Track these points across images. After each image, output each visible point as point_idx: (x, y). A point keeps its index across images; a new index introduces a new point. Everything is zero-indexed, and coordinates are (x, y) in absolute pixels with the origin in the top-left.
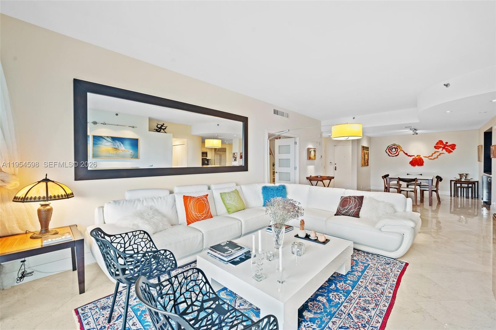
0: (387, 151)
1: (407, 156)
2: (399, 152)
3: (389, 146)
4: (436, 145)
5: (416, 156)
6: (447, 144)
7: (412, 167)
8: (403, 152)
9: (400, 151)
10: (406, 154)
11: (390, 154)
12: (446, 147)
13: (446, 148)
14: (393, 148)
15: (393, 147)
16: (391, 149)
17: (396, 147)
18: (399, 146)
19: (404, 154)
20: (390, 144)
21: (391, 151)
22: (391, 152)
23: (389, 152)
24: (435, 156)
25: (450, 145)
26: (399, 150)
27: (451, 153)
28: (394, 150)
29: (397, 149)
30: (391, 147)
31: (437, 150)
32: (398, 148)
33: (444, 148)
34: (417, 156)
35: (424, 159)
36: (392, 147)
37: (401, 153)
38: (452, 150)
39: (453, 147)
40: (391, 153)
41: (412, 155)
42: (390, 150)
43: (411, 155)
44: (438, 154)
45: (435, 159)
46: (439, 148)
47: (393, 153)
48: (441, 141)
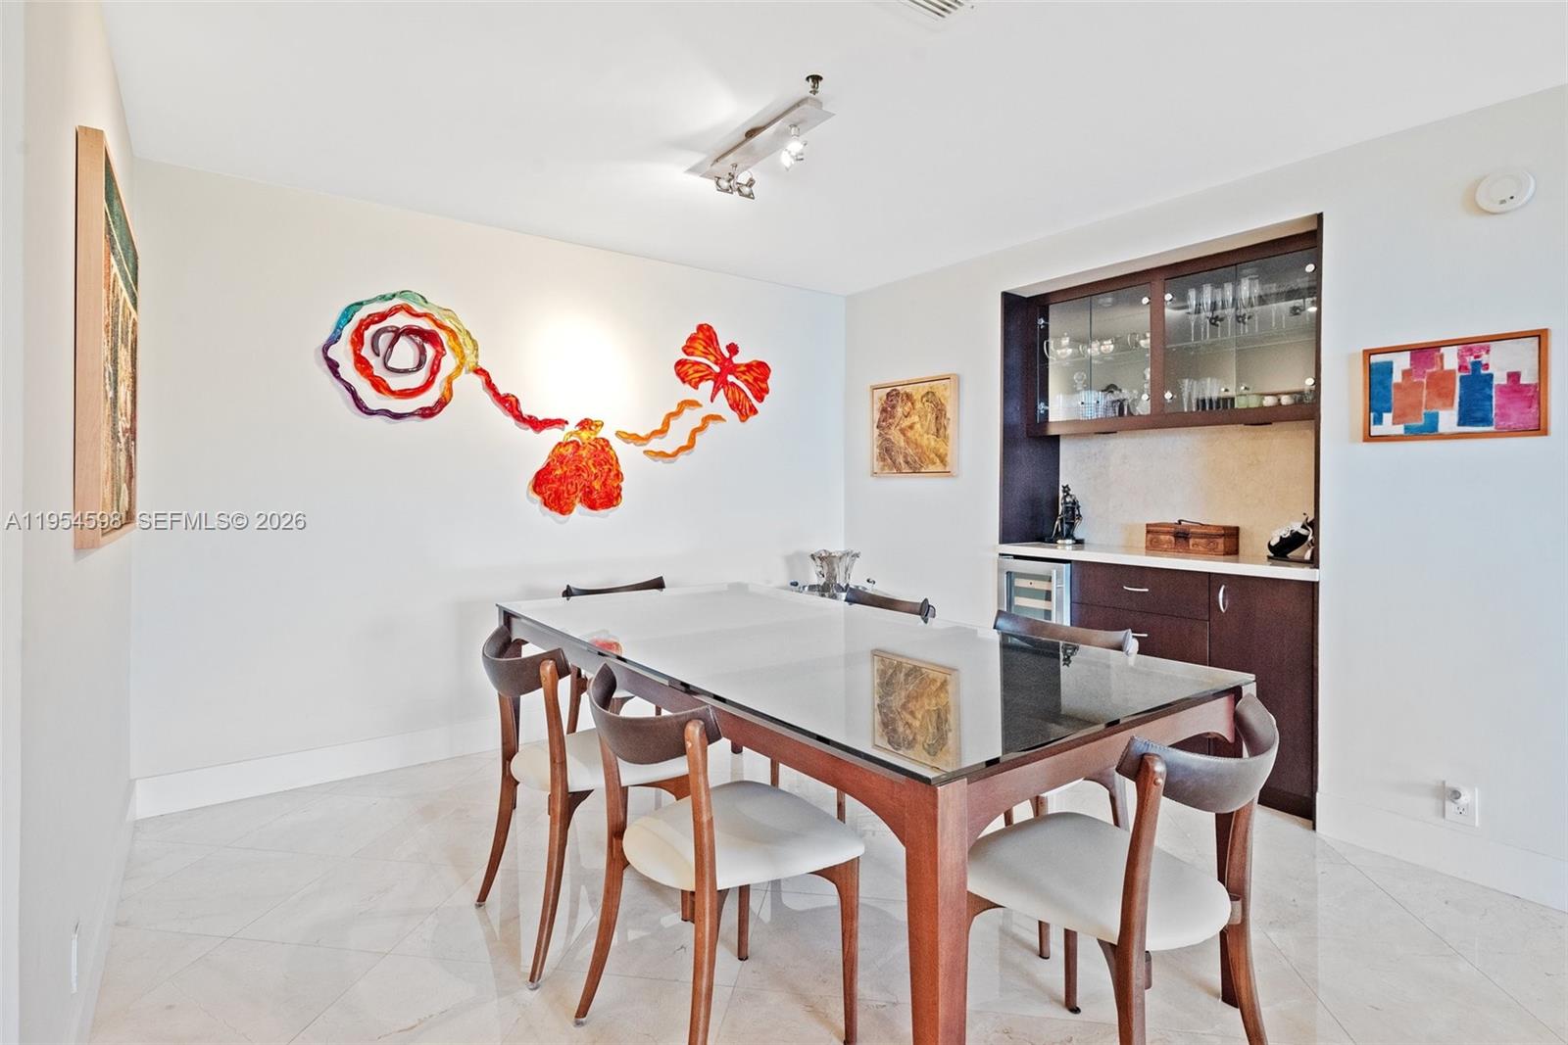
0: (342, 353)
1: (510, 421)
2: (450, 380)
3: (360, 304)
4: (684, 356)
5: (571, 427)
6: (736, 360)
7: (551, 517)
8: (479, 381)
9: (459, 368)
10: (509, 404)
11: (371, 398)
12: (731, 378)
13: (733, 384)
14: (398, 334)
15: (401, 320)
16: (384, 340)
17: (424, 324)
18: (448, 323)
19: (486, 398)
20: (370, 287)
21: (375, 362)
22: (378, 370)
23: (362, 365)
24: (678, 434)
25: (749, 367)
26: (448, 363)
27: (752, 419)
28: (405, 353)
29: (430, 352)
30: (383, 317)
31: (687, 392)
32: (443, 336)
33: (720, 382)
34: (585, 424)
35: (627, 456)
36: (389, 322)
37: (469, 386)
38: (756, 397)
39: (759, 373)
40: (379, 385)
41: (553, 417)
42: (366, 352)
43: (540, 418)
44: (691, 418)
45: (682, 457)
46: (701, 379)
47: (396, 383)
48: (710, 328)
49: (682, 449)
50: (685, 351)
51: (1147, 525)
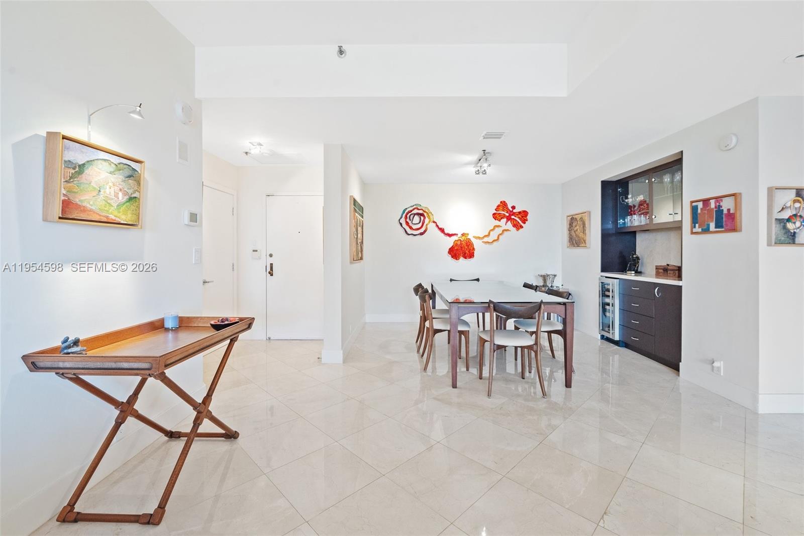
0: (403, 221)
1: (443, 234)
2: (427, 225)
3: (406, 209)
4: (496, 212)
5: (460, 235)
6: (514, 211)
7: (453, 261)
8: (434, 224)
9: (430, 221)
10: (442, 230)
11: (409, 231)
12: (513, 217)
13: (513, 219)
14: (415, 214)
15: (415, 211)
16: (412, 216)
17: (421, 212)
18: (427, 211)
19: (436, 229)
20: (408, 204)
21: (410, 222)
22: (411, 224)
23: (407, 223)
24: (494, 236)
25: (520, 213)
26: (427, 221)
27: (521, 230)
28: (416, 219)
29: (422, 218)
30: (411, 211)
31: (497, 223)
32: (425, 214)
33: (509, 219)
34: (463, 235)
35: (477, 244)
36: (412, 212)
37: (432, 227)
38: (522, 222)
39: (524, 215)
40: (411, 228)
41: (454, 233)
42: (408, 220)
43: (450, 233)
44: (499, 231)
45: (495, 243)
46: (502, 218)
47: (414, 227)
48: (504, 202)
49: (494, 241)
50: (496, 210)
51: (656, 266)
